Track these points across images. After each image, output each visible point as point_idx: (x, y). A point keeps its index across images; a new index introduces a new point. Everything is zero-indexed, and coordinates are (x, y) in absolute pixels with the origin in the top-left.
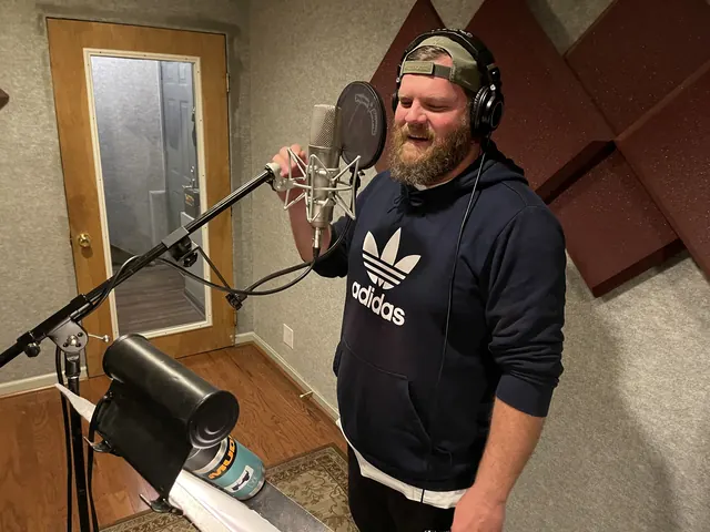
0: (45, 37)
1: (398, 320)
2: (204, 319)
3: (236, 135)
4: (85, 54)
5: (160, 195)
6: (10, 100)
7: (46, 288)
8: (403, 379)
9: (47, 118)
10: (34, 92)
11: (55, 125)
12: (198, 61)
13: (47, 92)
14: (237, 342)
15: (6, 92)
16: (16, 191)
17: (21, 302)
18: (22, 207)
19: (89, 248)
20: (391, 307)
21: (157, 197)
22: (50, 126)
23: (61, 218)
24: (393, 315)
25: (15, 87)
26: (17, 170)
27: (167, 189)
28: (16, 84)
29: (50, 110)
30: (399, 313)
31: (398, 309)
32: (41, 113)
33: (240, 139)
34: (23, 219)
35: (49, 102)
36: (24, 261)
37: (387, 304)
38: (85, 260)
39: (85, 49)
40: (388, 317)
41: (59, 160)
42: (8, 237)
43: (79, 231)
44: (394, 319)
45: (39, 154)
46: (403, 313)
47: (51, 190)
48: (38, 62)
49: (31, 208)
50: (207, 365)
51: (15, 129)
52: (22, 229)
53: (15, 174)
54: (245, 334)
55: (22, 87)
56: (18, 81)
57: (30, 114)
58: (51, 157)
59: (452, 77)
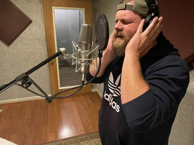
0: (42, 4)
1: (117, 110)
4: (52, 8)
6: (33, 22)
8: (117, 133)
9: (43, 27)
10: (39, 20)
11: (44, 29)
12: (84, 9)
13: (42, 19)
14: (92, 91)
15: (32, 19)
16: (34, 47)
17: (35, 76)
18: (36, 51)
19: (53, 63)
20: (116, 104)
22: (43, 29)
23: (46, 55)
24: (116, 107)
25: (34, 18)
29: (43, 24)
30: (118, 107)
31: (118, 106)
32: (41, 25)
34: (36, 54)
35: (43, 22)
37: (114, 102)
38: (52, 66)
39: (53, 7)
40: (114, 108)
41: (45, 39)
42: (32, 59)
44: (116, 109)
45: (40, 37)
46: (119, 107)
47: (43, 47)
48: (40, 11)
49: (38, 52)
51: (34, 30)
52: (36, 57)
53: (34, 42)
54: (95, 89)
55: (36, 18)
56: (35, 16)
57: (38, 26)
58: (43, 38)
59: (134, 9)
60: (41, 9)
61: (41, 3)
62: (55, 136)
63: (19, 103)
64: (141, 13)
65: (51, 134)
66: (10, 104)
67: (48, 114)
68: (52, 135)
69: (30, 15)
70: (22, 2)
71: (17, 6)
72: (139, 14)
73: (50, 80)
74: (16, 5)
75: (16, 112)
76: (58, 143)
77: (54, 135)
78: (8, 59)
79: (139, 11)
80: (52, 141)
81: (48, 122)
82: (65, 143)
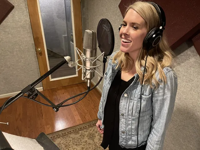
2: (76, 74)
3: (84, 17)
5: (66, 36)
6: (15, 7)
7: (30, 65)
9: (26, 12)
10: (22, 5)
11: (28, 14)
13: (25, 4)
15: (13, 5)
16: (19, 36)
17: (23, 68)
18: (21, 41)
19: (41, 53)
21: (65, 37)
22: (27, 15)
23: (32, 44)
25: (16, 3)
26: (18, 29)
27: (68, 34)
28: (16, 2)
29: (27, 10)
32: (24, 11)
33: (85, 18)
34: (21, 44)
35: (26, 7)
36: (23, 57)
38: (40, 56)
41: (30, 26)
42: (18, 50)
43: (38, 48)
45: (24, 24)
47: (29, 35)
49: (24, 41)
50: (77, 88)
51: (17, 17)
52: (21, 47)
55: (18, 3)
57: (21, 11)
58: (28, 25)
62: (51, 128)
65: (47, 126)
68: (49, 128)
81: (42, 115)
82: (63, 134)
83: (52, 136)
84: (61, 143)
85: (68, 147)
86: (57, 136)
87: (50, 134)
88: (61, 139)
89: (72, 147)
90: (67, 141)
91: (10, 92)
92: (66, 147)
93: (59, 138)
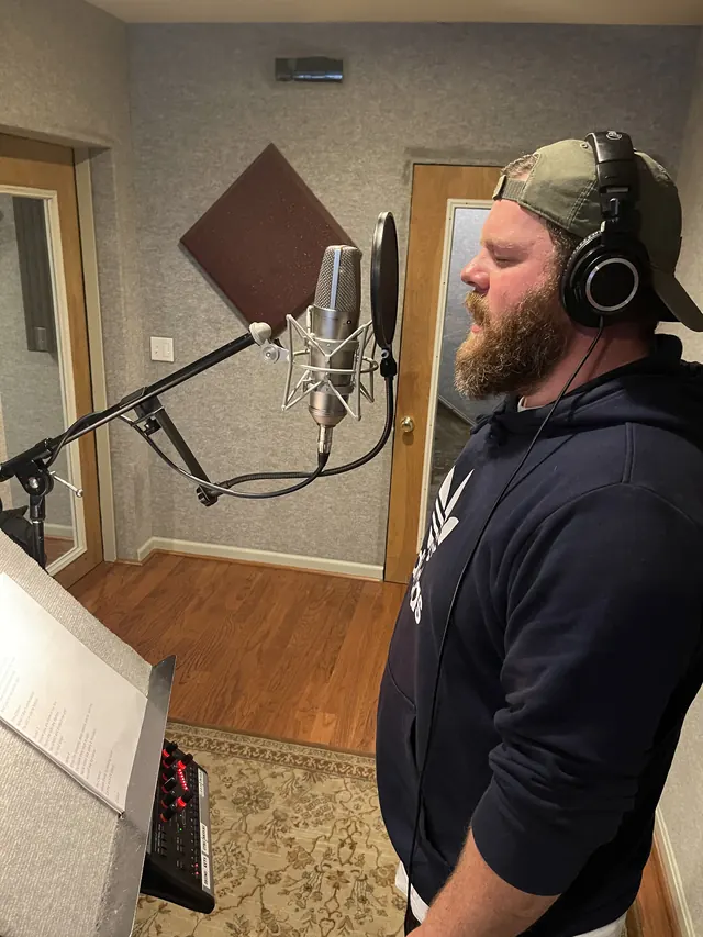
0: (409, 186)
1: (417, 615)
4: (448, 205)
19: (410, 434)
20: (418, 591)
24: (416, 605)
31: (420, 597)
37: (417, 585)
38: (404, 446)
39: (450, 201)
40: (413, 605)
44: (416, 611)
46: (421, 604)
59: (522, 198)
60: (404, 210)
61: (406, 183)
62: (335, 728)
63: (260, 567)
64: (550, 215)
65: (327, 715)
66: (231, 563)
67: (343, 638)
68: (329, 724)
69: (357, 230)
70: (337, 180)
71: (318, 194)
72: (540, 217)
73: (386, 504)
74: (315, 193)
75: (239, 598)
76: (338, 761)
77: (334, 725)
78: (258, 395)
79: (539, 206)
80: (322, 742)
81: (332, 668)
82: (361, 769)
83: (319, 757)
84: (339, 797)
85: (352, 829)
86: (339, 765)
87: (320, 746)
88: (345, 784)
89: (368, 834)
90: (361, 804)
91: (273, 548)
92: (345, 821)
93: (341, 775)
